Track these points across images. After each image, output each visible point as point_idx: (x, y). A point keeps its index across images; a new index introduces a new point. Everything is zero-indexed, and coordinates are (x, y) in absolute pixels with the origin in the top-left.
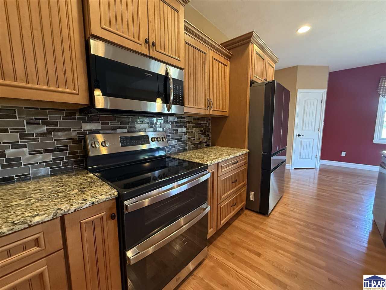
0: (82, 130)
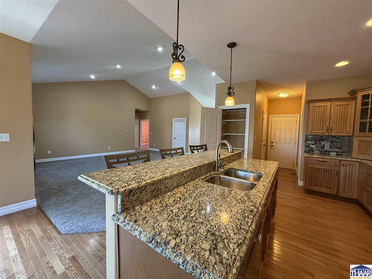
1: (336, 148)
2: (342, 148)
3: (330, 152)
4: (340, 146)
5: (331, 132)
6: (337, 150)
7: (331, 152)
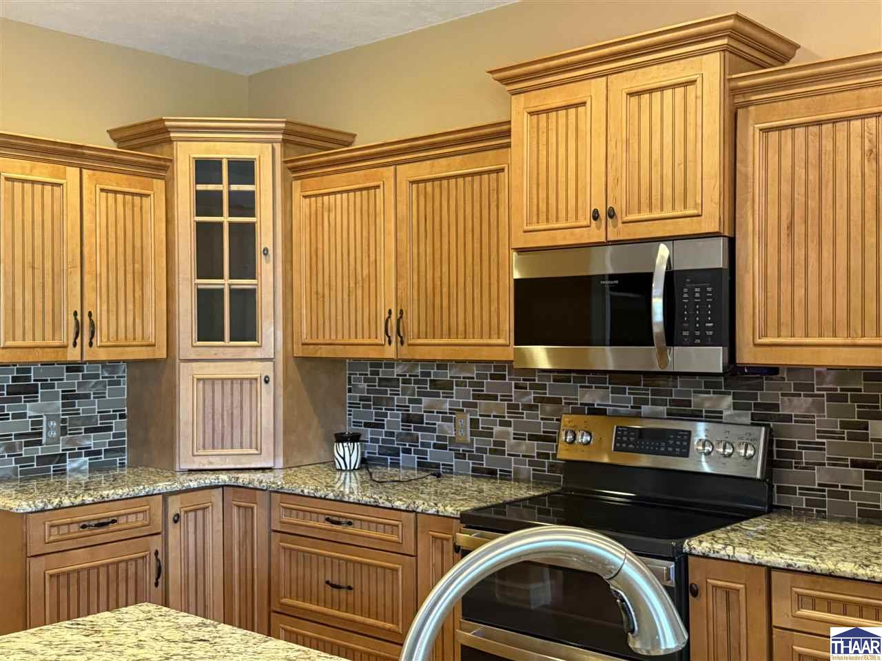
0: (577, 404)
1: (87, 431)
2: (110, 429)
3: (62, 458)
4: (102, 418)
5: (91, 344)
6: (91, 442)
7: (71, 456)
